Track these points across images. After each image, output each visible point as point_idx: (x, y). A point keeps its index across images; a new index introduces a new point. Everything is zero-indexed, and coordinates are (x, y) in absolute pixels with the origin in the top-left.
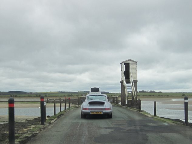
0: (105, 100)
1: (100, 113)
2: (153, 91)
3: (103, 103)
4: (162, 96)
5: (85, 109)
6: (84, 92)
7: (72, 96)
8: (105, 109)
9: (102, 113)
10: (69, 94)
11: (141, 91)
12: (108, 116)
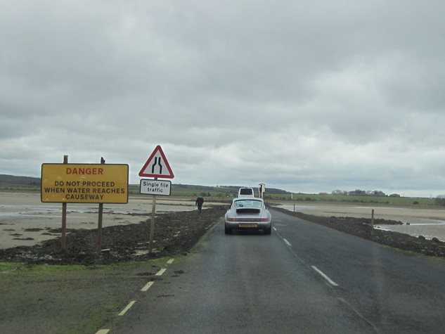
0: (260, 206)
1: (253, 226)
2: (381, 192)
3: (257, 212)
4: (377, 202)
5: (232, 220)
6: (230, 187)
7: (209, 195)
8: (260, 220)
9: (256, 226)
10: (204, 192)
11: (354, 190)
12: (264, 231)
